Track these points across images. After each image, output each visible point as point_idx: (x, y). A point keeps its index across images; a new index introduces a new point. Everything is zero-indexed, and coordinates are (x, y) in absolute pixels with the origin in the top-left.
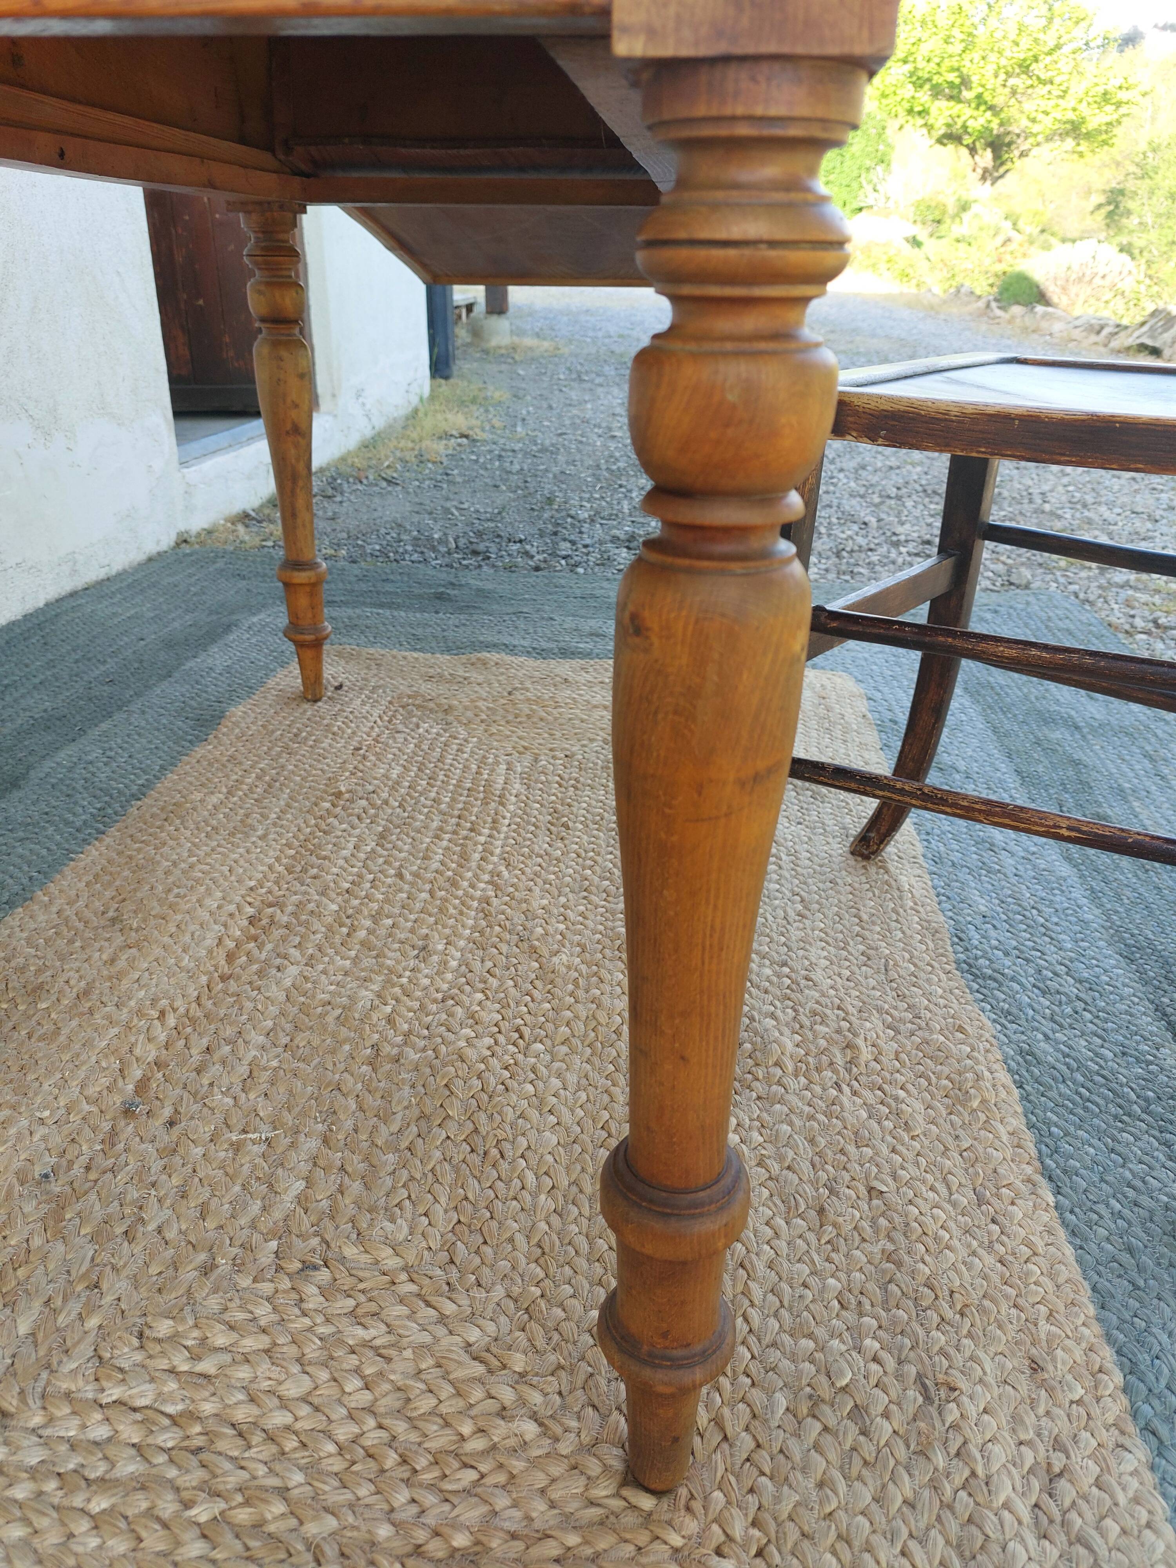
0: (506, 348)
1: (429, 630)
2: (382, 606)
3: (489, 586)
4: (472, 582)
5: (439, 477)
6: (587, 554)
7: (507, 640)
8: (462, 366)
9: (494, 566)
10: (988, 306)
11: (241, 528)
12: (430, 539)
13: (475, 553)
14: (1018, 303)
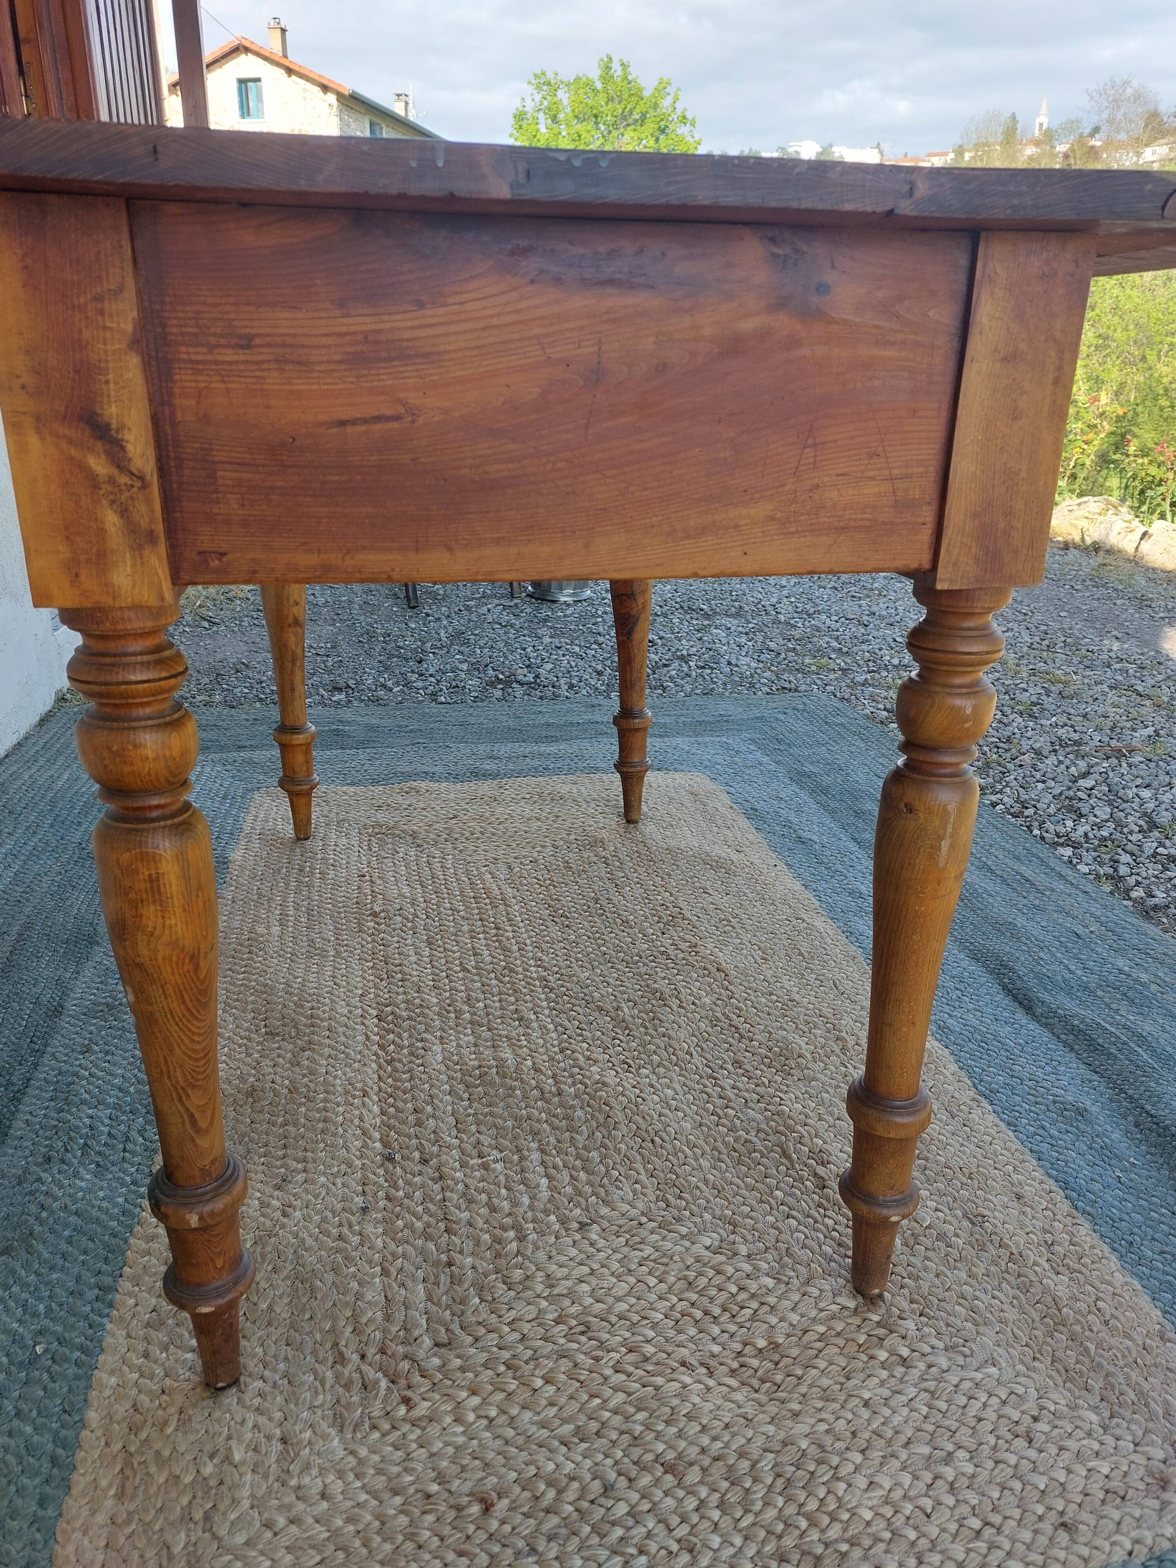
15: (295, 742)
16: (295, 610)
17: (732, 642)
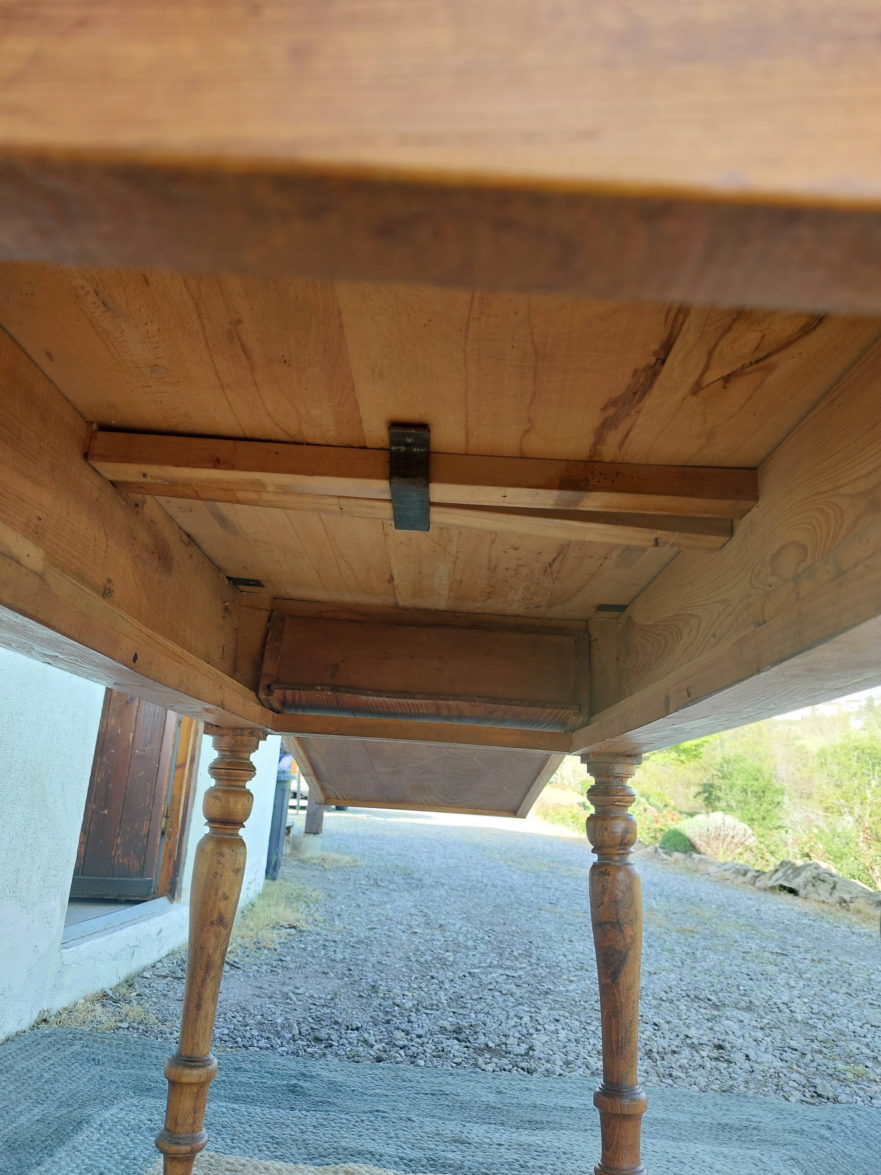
0: (318, 859)
1: (288, 1131)
2: (236, 1099)
3: (339, 1078)
4: (323, 1073)
5: (275, 963)
6: (422, 1045)
7: (371, 1146)
8: (283, 870)
9: (337, 1055)
10: (656, 851)
11: (98, 1007)
12: (273, 1024)
13: (318, 1040)
14: (677, 850)
15: (185, 1080)
16: (222, 905)
17: (747, 1035)
